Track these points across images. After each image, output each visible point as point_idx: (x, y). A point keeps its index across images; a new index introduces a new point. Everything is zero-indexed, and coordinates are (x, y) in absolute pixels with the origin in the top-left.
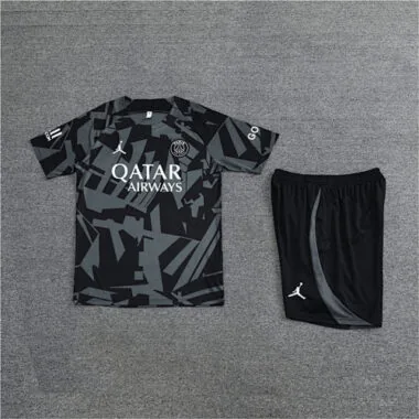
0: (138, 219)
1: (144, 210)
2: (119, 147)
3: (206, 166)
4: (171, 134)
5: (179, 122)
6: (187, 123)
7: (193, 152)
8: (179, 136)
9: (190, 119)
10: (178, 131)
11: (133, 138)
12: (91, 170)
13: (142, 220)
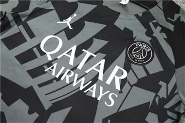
0: (30, 112)
1: (47, 105)
2: (70, 19)
3: (162, 93)
4: (139, 32)
5: (156, 25)
6: (164, 30)
7: (155, 66)
8: (148, 39)
9: (171, 27)
10: (149, 33)
11: (91, 17)
12: (21, 27)
13: (36, 115)
